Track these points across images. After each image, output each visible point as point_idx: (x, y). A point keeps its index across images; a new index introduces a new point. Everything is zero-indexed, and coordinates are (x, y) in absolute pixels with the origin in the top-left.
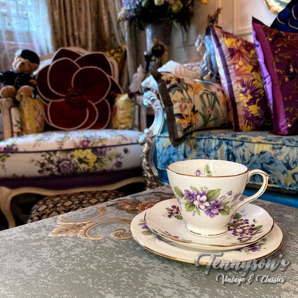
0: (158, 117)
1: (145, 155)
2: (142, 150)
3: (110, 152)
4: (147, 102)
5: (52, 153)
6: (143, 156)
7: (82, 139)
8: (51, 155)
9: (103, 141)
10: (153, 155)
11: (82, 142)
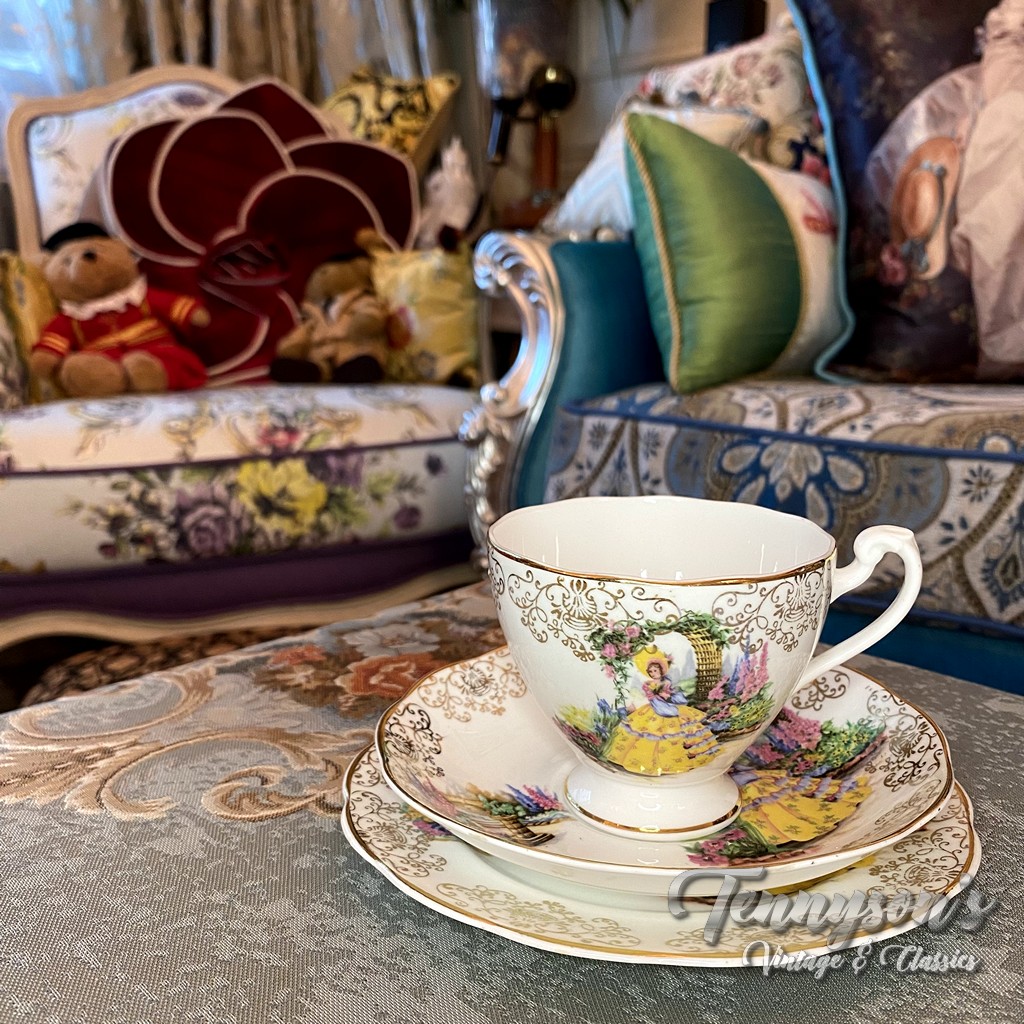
3: (376, 469)
5: (152, 476)
7: (267, 421)
9: (348, 427)
11: (268, 434)
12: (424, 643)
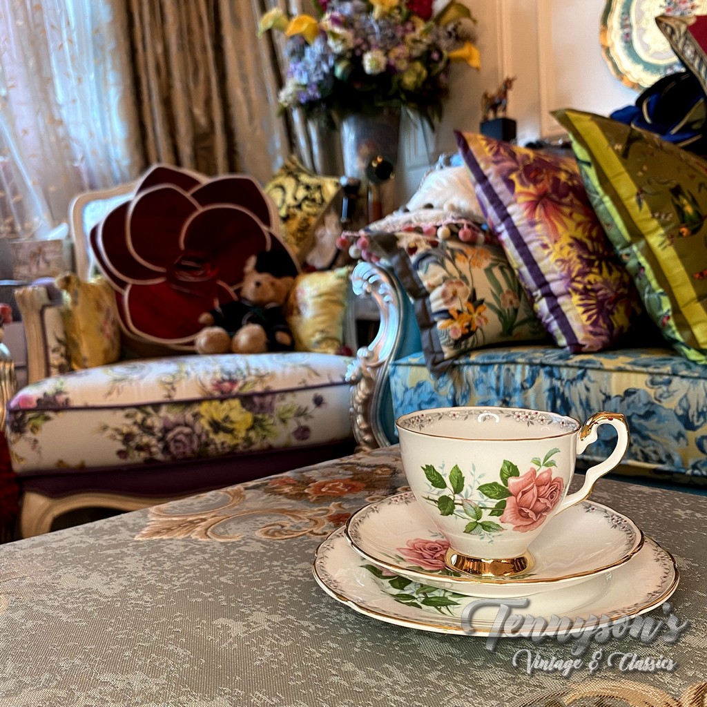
0: (388, 320)
1: (359, 408)
2: (353, 398)
3: (283, 403)
4: (362, 287)
5: (150, 410)
6: (356, 410)
7: (219, 376)
8: (148, 414)
9: (266, 378)
10: (379, 406)
11: (218, 384)
12: (344, 474)
